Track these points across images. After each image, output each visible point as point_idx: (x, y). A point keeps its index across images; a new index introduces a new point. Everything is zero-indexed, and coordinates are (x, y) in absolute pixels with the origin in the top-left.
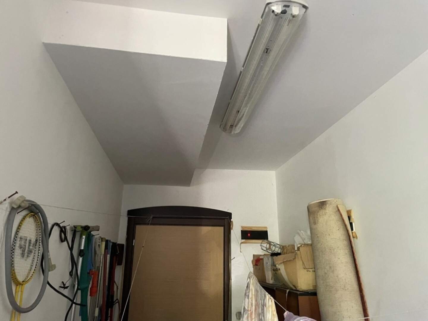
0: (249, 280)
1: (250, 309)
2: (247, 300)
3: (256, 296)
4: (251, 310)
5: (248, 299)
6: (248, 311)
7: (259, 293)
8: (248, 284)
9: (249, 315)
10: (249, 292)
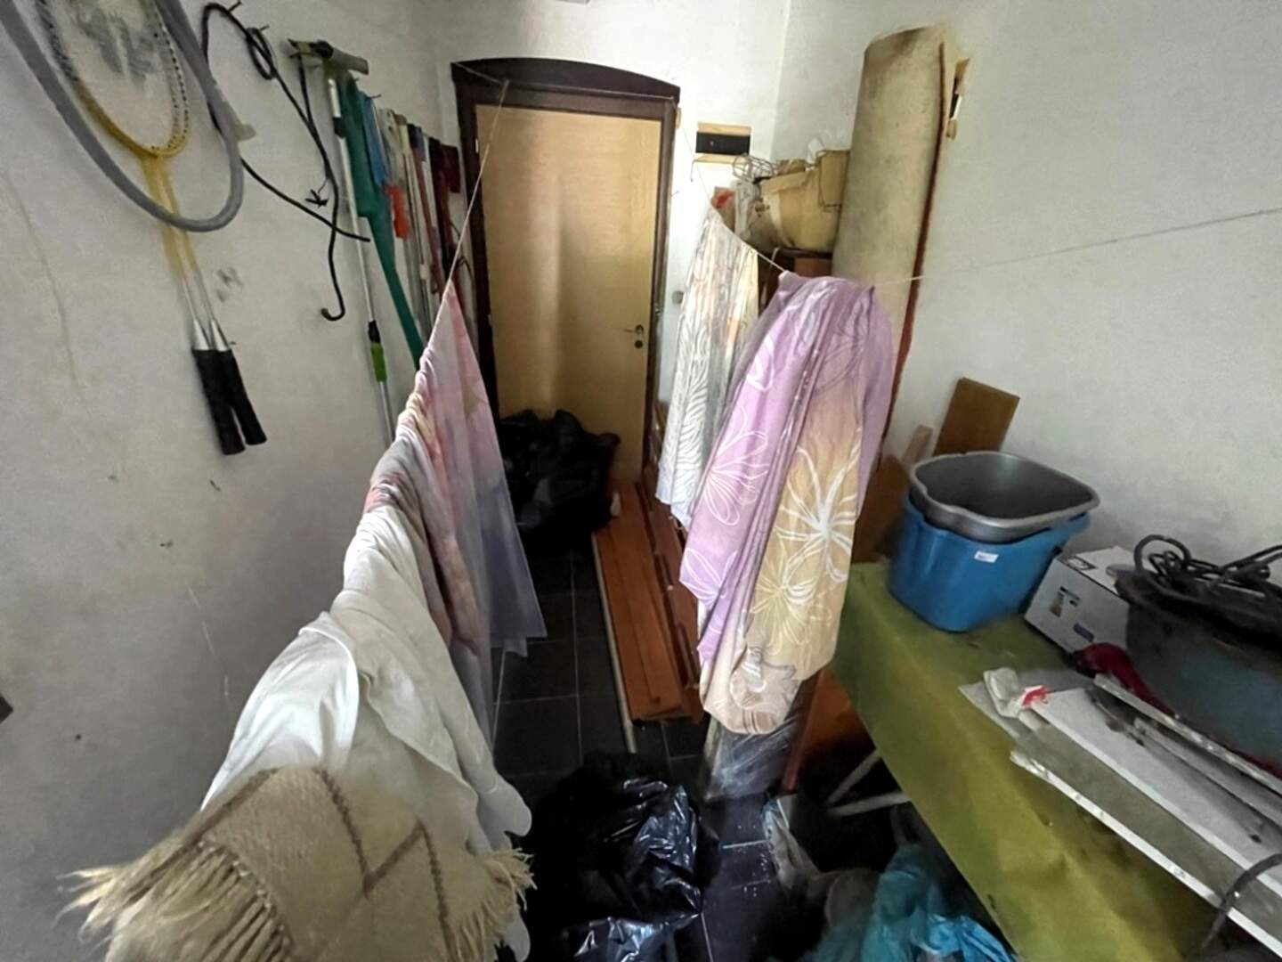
0: (707, 222)
1: (702, 277)
2: (699, 260)
3: (719, 253)
4: (704, 280)
5: (702, 258)
6: (699, 280)
7: (727, 246)
8: (705, 230)
9: (701, 287)
10: (705, 246)
